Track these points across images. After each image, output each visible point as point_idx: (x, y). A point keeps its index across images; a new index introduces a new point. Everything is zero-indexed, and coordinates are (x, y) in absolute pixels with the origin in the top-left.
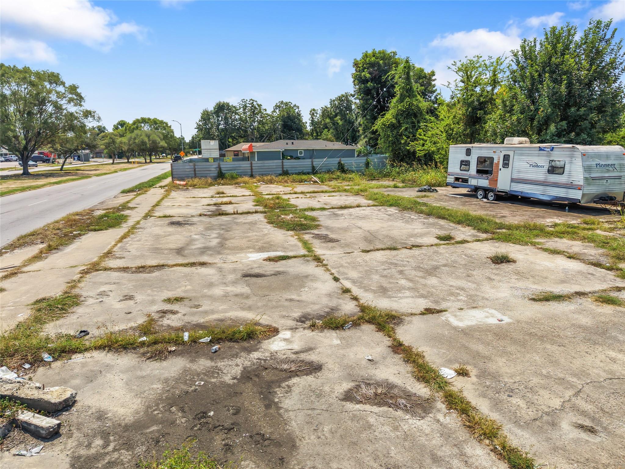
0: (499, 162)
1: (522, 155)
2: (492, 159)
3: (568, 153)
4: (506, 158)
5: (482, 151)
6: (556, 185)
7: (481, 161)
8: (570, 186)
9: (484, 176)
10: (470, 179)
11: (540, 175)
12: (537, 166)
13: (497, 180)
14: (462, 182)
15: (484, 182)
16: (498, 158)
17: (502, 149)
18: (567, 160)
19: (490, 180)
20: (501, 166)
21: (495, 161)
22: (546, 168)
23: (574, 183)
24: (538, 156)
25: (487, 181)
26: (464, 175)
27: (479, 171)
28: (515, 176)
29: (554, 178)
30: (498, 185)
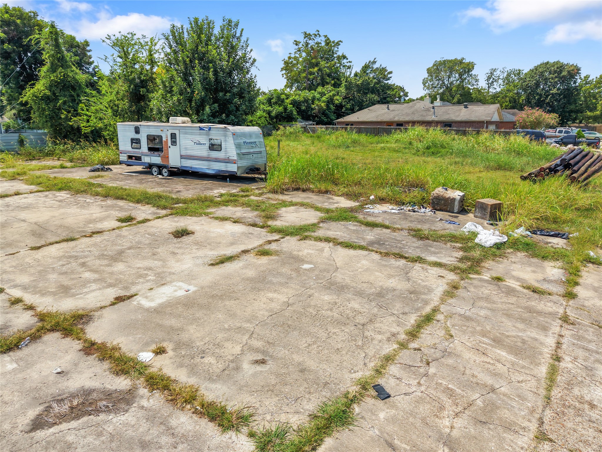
0: (167, 140)
1: (186, 133)
2: (160, 137)
3: (222, 132)
4: (173, 136)
5: (151, 130)
6: (217, 160)
7: (151, 139)
8: (227, 161)
9: (156, 153)
10: (143, 157)
11: (204, 151)
12: (200, 144)
13: (168, 157)
14: (136, 159)
15: (156, 160)
16: (166, 136)
17: (168, 128)
18: (223, 138)
19: (162, 157)
20: (169, 144)
21: (164, 139)
22: (207, 145)
23: (230, 158)
24: (200, 135)
25: (160, 158)
26: (136, 152)
27: (150, 149)
28: (183, 153)
29: (215, 154)
30: (170, 162)
